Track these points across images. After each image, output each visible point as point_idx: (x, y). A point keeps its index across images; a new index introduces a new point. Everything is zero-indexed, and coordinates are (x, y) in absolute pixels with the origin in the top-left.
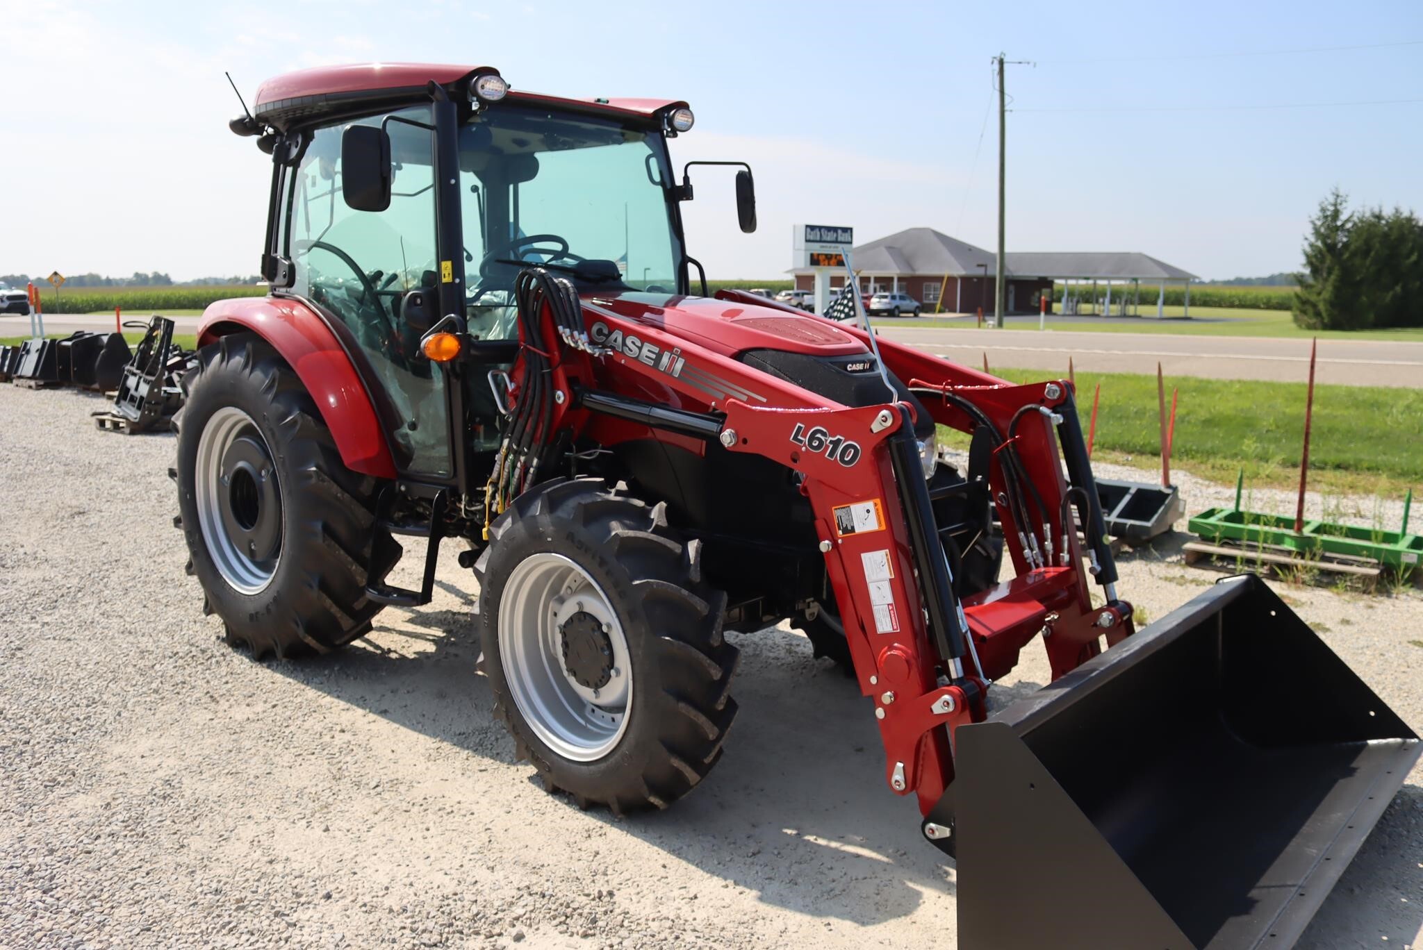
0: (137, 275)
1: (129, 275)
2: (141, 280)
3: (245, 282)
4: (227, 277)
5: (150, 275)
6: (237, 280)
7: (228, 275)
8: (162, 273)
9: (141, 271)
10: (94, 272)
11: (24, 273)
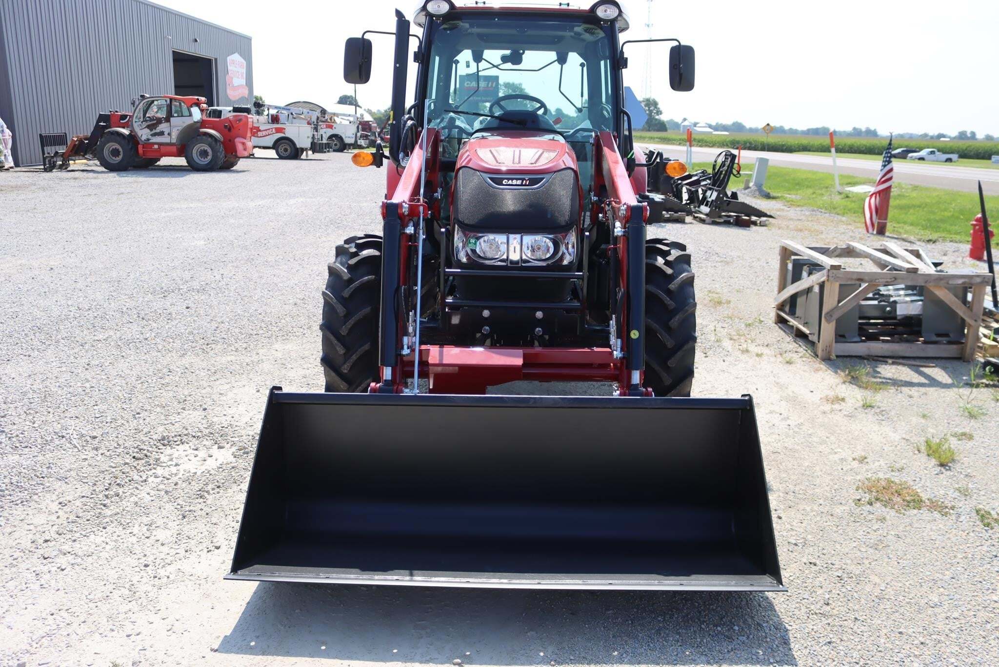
0: (854, 129)
1: (849, 129)
2: (857, 132)
3: (932, 137)
4: (920, 134)
5: (864, 129)
6: (926, 135)
7: (921, 132)
8: (872, 128)
9: (857, 126)
10: (826, 126)
11: (782, 125)
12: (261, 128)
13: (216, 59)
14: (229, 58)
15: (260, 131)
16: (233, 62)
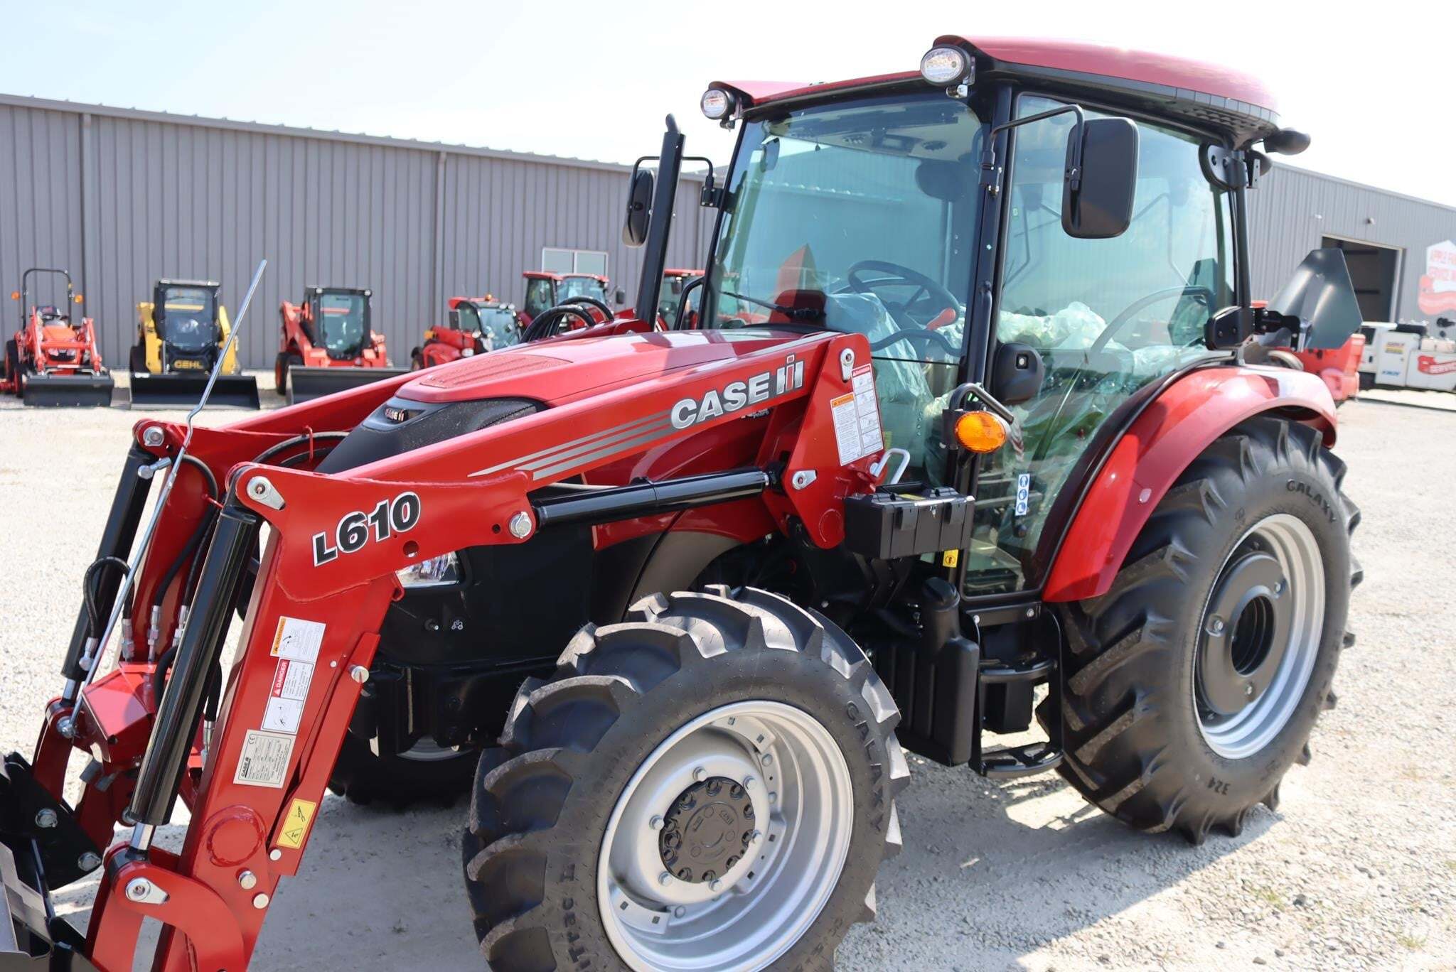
12: (1438, 360)
13: (1404, 251)
14: (1431, 250)
15: (1435, 364)
16: (1439, 254)
